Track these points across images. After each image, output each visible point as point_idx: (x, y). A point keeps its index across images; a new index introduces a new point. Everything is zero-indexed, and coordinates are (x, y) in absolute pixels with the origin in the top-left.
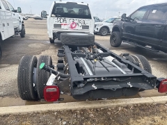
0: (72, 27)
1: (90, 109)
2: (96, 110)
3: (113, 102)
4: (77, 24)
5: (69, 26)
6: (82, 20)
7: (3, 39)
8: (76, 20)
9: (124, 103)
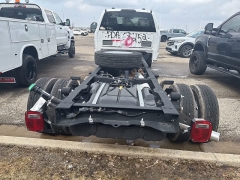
0: (126, 44)
1: (113, 156)
2: (121, 158)
3: (149, 151)
4: (134, 40)
5: (123, 42)
6: (142, 34)
7: (40, 57)
8: (134, 34)
9: (165, 155)
